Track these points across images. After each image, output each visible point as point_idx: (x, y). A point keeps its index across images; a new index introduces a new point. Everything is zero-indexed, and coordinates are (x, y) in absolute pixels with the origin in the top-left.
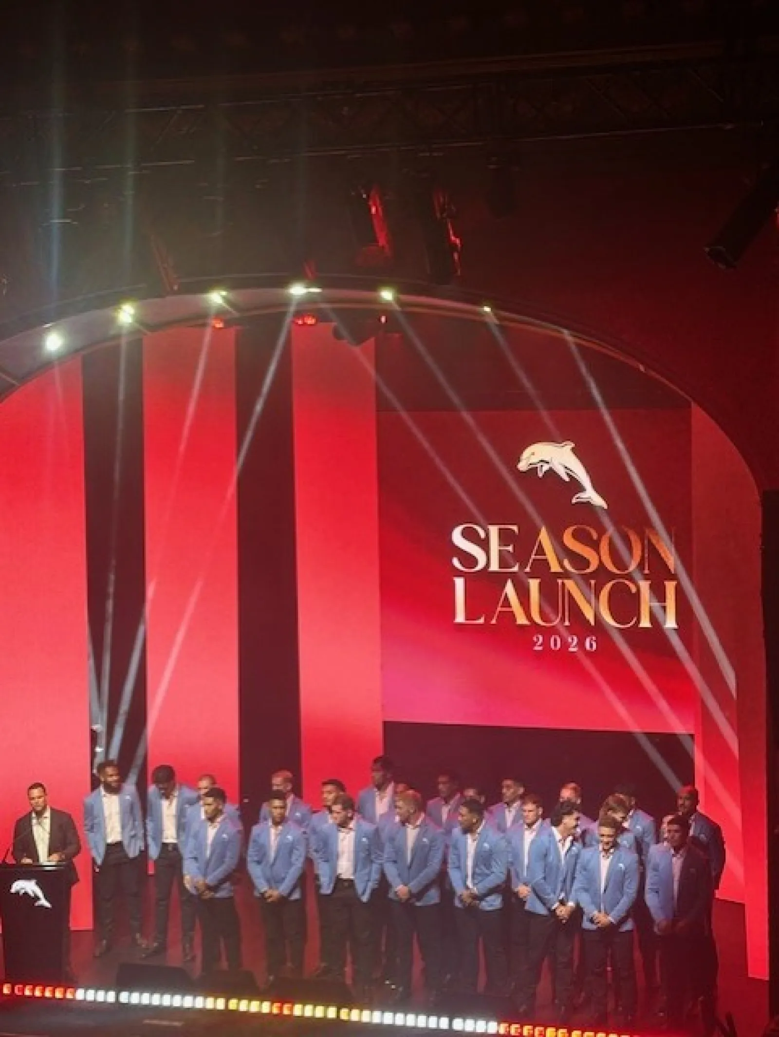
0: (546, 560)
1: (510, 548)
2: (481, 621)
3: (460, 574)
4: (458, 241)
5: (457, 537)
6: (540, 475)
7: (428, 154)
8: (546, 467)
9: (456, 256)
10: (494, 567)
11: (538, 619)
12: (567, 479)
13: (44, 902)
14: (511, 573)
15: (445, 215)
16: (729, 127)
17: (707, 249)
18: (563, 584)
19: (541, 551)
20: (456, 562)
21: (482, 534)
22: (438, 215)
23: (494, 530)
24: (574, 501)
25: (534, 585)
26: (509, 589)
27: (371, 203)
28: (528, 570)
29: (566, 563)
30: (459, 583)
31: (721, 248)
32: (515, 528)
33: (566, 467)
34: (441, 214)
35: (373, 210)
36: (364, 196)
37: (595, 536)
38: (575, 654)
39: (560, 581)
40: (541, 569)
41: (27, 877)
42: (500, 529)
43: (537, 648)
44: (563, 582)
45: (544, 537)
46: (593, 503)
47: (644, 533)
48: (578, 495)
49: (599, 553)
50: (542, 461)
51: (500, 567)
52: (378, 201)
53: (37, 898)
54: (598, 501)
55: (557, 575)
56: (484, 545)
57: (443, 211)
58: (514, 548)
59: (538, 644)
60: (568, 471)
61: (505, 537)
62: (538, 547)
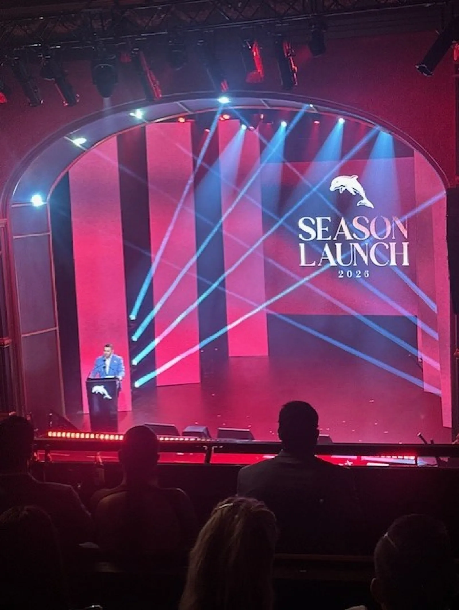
0: (344, 234)
1: (327, 229)
2: (314, 264)
3: (302, 242)
4: (296, 68)
5: (301, 224)
6: (341, 192)
7: (280, 25)
8: (343, 189)
9: (295, 75)
10: (320, 238)
11: (341, 263)
12: (354, 194)
13: (108, 396)
14: (328, 241)
15: (289, 55)
16: (428, 5)
17: (417, 67)
18: (353, 246)
19: (341, 229)
20: (300, 236)
21: (313, 222)
22: (286, 54)
23: (319, 220)
24: (358, 204)
25: (338, 246)
26: (327, 249)
27: (253, 50)
28: (335, 239)
29: (354, 235)
30: (302, 246)
31: (424, 65)
32: (329, 219)
33: (354, 188)
34: (288, 54)
35: (254, 54)
36: (250, 47)
37: (368, 221)
38: (359, 280)
39: (351, 244)
40: (342, 238)
41: (99, 384)
42: (322, 220)
43: (340, 277)
44: (353, 244)
45: (343, 222)
46: (367, 206)
47: (392, 219)
48: (360, 202)
49: (370, 230)
50: (341, 185)
51: (322, 238)
52: (257, 50)
53: (104, 395)
54: (369, 204)
55: (350, 241)
56: (315, 227)
57: (288, 53)
58: (329, 229)
59: (341, 274)
60: (355, 190)
61: (324, 223)
62: (340, 228)
